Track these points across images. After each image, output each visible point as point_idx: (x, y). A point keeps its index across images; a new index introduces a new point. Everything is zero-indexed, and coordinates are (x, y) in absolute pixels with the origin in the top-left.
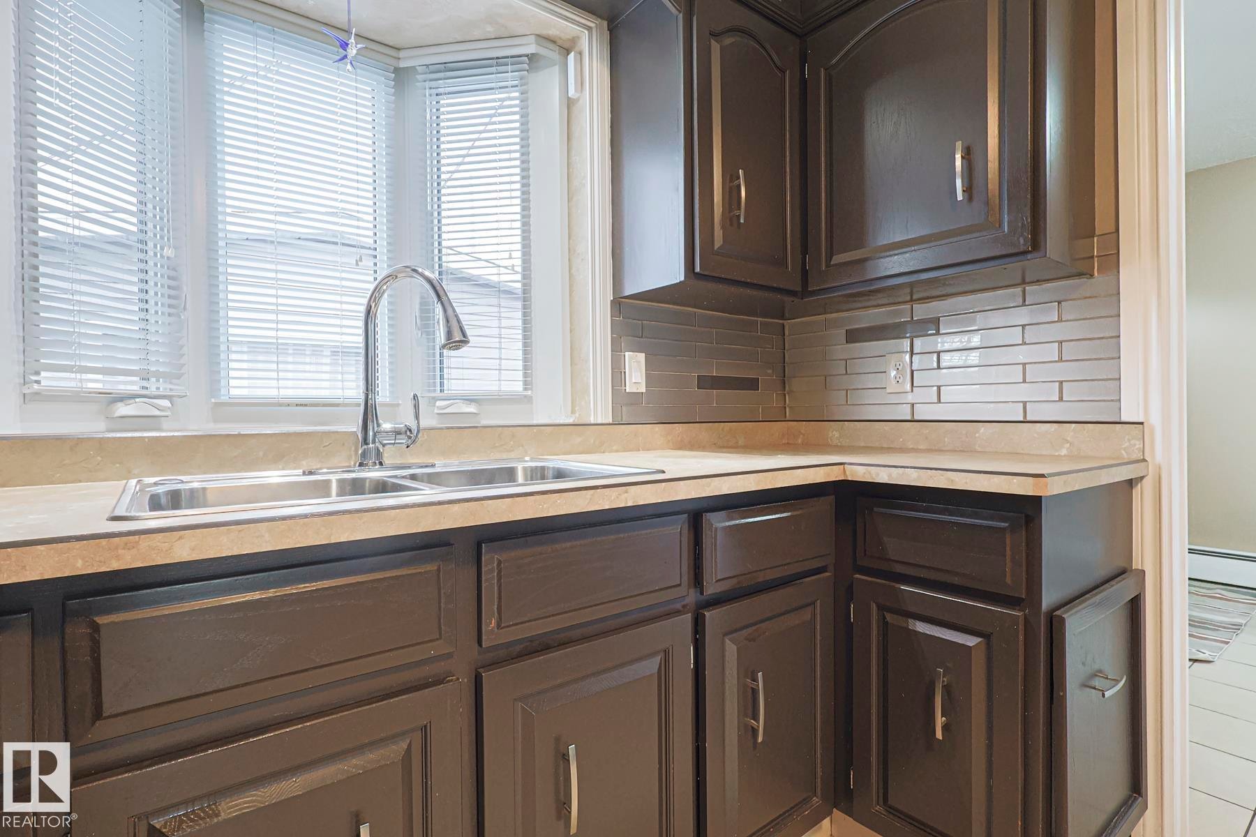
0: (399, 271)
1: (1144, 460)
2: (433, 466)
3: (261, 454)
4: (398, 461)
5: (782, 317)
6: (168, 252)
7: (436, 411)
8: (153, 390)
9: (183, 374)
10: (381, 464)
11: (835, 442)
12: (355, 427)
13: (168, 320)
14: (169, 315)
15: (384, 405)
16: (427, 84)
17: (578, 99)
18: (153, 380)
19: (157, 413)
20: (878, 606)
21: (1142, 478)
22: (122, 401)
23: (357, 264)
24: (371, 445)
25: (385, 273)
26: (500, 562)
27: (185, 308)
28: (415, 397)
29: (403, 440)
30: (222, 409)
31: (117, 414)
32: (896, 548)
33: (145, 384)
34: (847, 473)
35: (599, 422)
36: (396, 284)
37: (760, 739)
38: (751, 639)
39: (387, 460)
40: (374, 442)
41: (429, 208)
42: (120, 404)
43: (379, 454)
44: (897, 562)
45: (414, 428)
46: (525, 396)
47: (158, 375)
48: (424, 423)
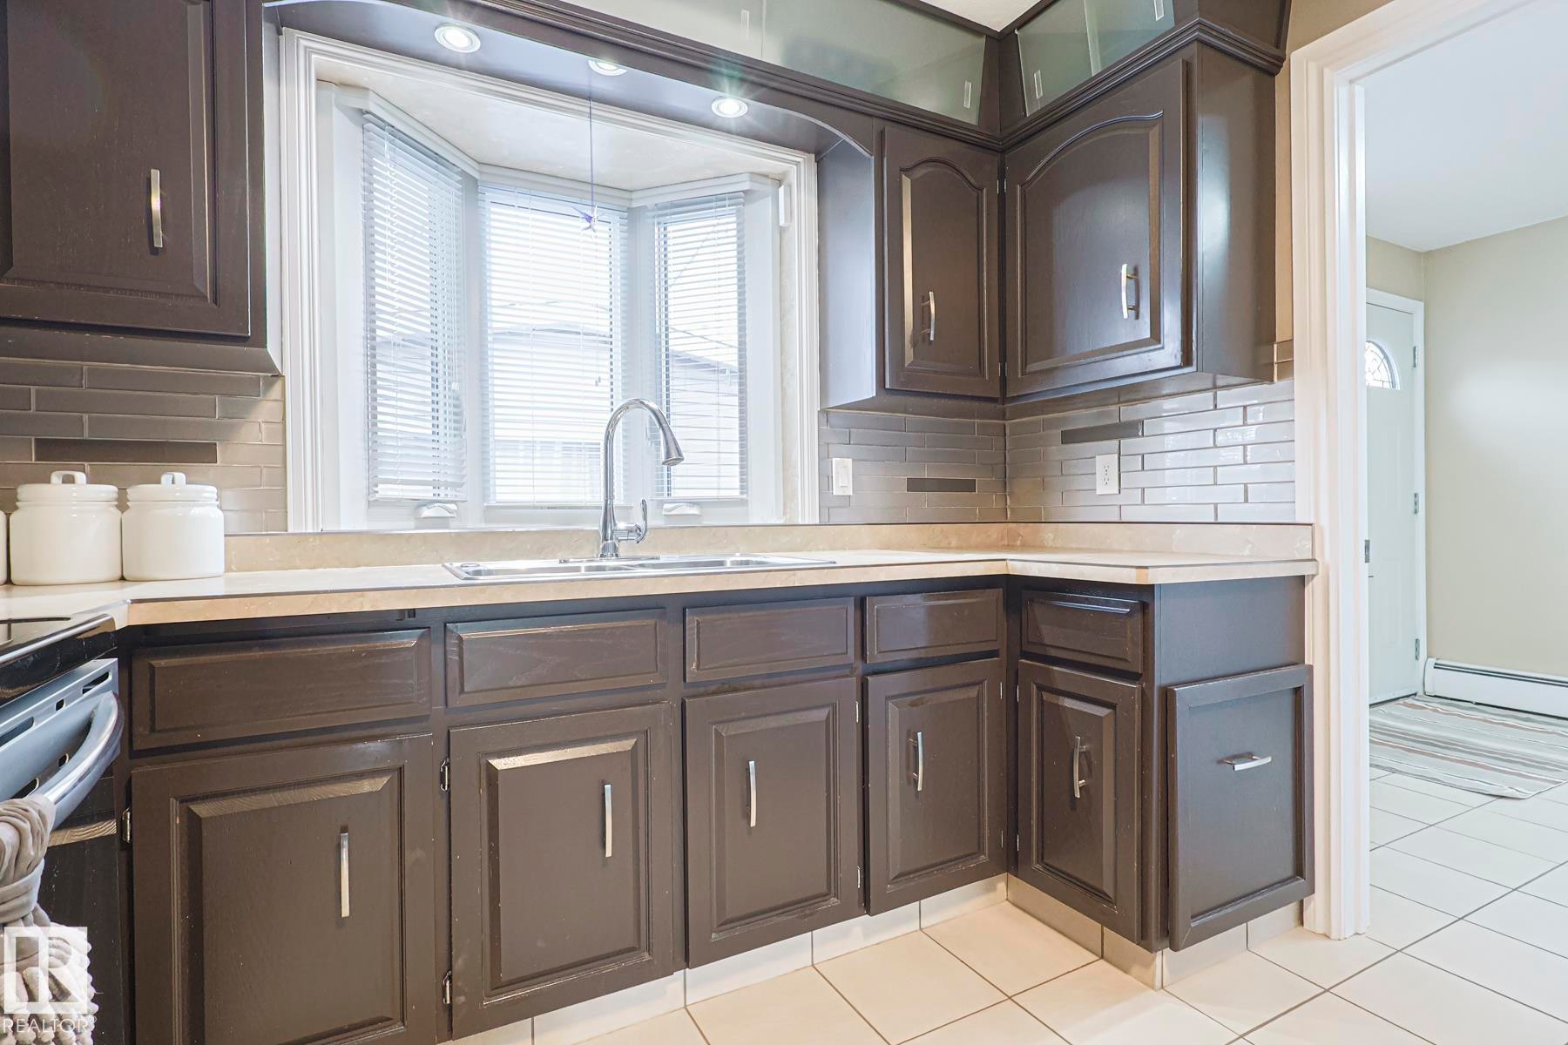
0: (630, 403)
1: (1315, 560)
2: (658, 558)
3: (529, 547)
4: (631, 554)
5: (1004, 418)
6: (455, 386)
7: (664, 513)
8: (442, 497)
9: (464, 483)
10: (617, 555)
11: (1051, 544)
12: (598, 527)
13: (453, 439)
14: (455, 436)
15: (620, 507)
16: (656, 220)
17: (789, 227)
18: (443, 488)
19: (449, 515)
20: (1038, 688)
21: (1313, 576)
22: (425, 505)
23: (597, 385)
24: (609, 541)
25: (621, 404)
26: (698, 623)
27: (465, 430)
28: (644, 501)
29: (634, 537)
30: (490, 512)
31: (423, 516)
32: (1051, 634)
33: (437, 491)
34: (1009, 567)
35: (807, 523)
36: (629, 413)
37: (919, 789)
38: (913, 704)
39: (622, 552)
40: (611, 538)
41: (658, 331)
42: (425, 508)
43: (615, 549)
44: (1052, 646)
45: (643, 527)
46: (742, 499)
47: (447, 485)
48: (651, 523)
